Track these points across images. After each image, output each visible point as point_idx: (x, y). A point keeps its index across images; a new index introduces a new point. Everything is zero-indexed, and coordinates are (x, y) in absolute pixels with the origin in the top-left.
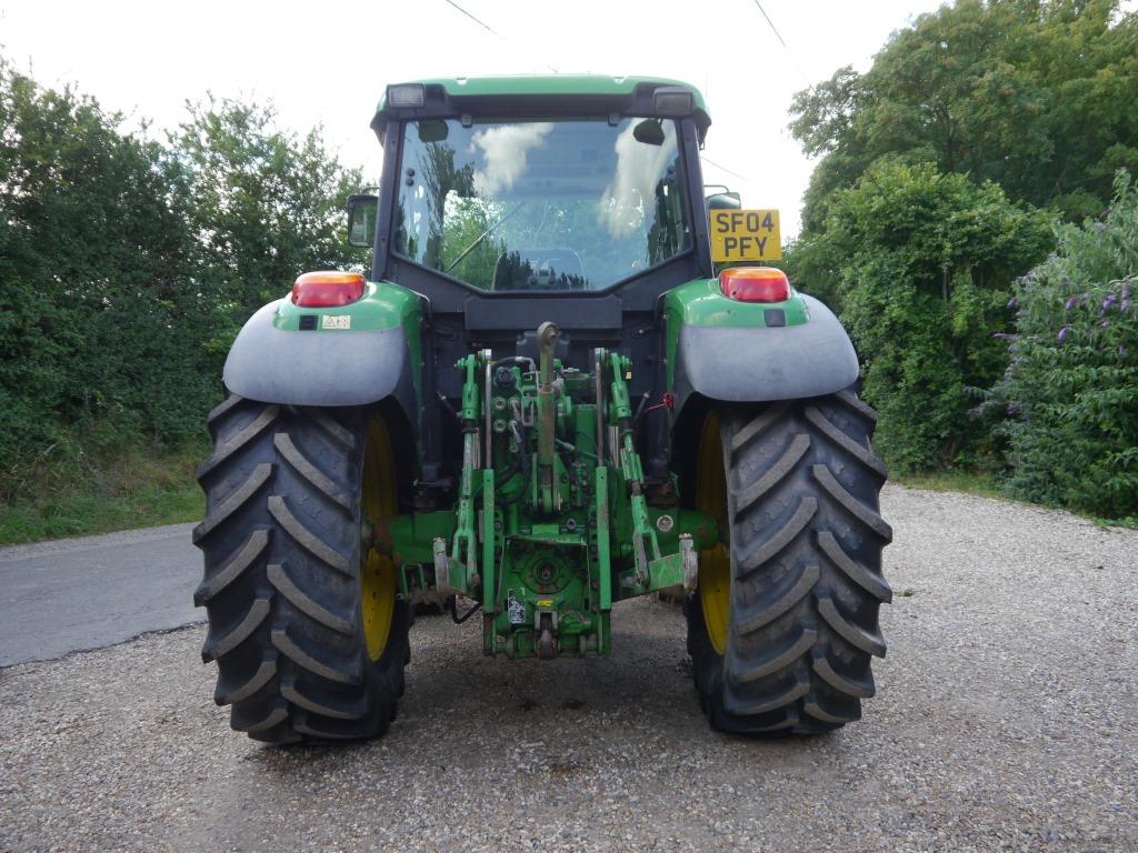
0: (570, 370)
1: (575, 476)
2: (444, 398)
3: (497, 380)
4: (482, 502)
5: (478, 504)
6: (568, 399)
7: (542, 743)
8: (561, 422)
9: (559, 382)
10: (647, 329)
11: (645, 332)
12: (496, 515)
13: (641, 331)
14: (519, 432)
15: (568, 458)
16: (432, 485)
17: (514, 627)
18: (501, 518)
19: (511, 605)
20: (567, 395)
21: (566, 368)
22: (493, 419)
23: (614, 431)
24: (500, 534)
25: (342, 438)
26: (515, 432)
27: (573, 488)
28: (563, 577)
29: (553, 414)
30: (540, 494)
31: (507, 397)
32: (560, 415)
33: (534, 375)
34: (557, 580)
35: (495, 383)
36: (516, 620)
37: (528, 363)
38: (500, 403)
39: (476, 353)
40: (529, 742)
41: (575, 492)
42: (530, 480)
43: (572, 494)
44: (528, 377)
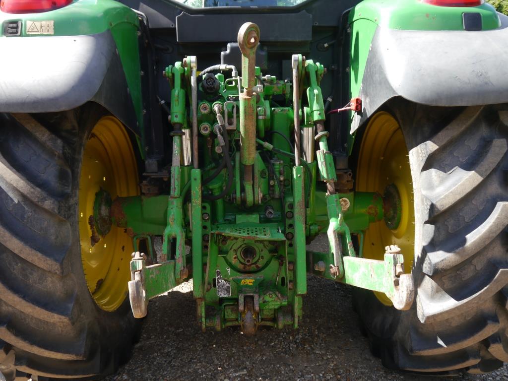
0: (267, 77)
1: (273, 172)
2: (163, 102)
3: (203, 86)
4: (190, 197)
5: (187, 198)
6: (267, 104)
7: (245, 372)
8: (261, 124)
9: (259, 87)
10: (331, 43)
11: (329, 45)
12: (204, 208)
13: (326, 45)
14: (222, 135)
15: (266, 156)
16: (154, 176)
17: (222, 300)
18: (208, 210)
19: (219, 282)
20: (265, 99)
21: (264, 75)
22: (200, 122)
23: (308, 132)
24: (208, 224)
25: (49, 144)
26: (219, 135)
27: (272, 183)
28: (262, 257)
29: (255, 117)
30: (243, 190)
31: (212, 101)
32: (260, 117)
33: (236, 81)
34: (258, 261)
35: (201, 89)
36: (223, 295)
37: (231, 70)
38: (205, 108)
39: (182, 60)
40: (236, 371)
41: (273, 186)
42: (234, 176)
43: (270, 188)
44: (230, 83)
